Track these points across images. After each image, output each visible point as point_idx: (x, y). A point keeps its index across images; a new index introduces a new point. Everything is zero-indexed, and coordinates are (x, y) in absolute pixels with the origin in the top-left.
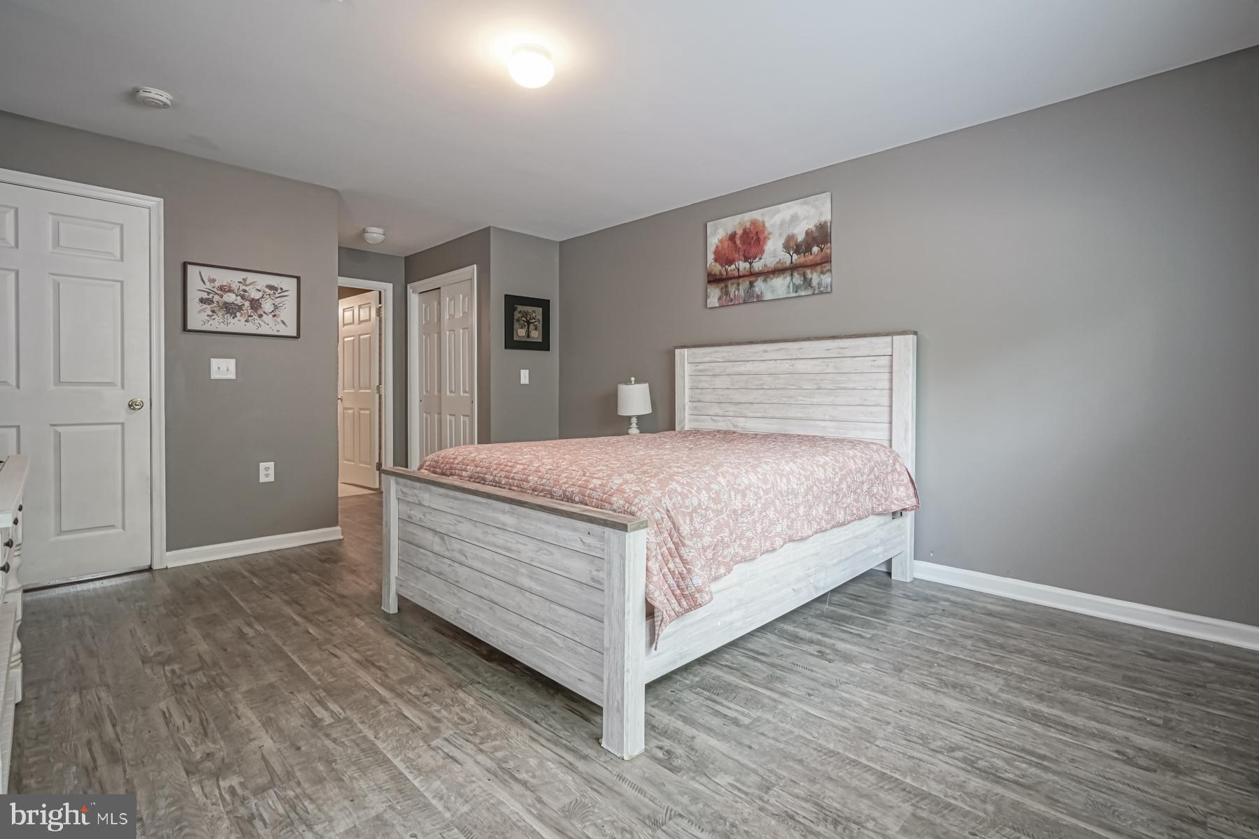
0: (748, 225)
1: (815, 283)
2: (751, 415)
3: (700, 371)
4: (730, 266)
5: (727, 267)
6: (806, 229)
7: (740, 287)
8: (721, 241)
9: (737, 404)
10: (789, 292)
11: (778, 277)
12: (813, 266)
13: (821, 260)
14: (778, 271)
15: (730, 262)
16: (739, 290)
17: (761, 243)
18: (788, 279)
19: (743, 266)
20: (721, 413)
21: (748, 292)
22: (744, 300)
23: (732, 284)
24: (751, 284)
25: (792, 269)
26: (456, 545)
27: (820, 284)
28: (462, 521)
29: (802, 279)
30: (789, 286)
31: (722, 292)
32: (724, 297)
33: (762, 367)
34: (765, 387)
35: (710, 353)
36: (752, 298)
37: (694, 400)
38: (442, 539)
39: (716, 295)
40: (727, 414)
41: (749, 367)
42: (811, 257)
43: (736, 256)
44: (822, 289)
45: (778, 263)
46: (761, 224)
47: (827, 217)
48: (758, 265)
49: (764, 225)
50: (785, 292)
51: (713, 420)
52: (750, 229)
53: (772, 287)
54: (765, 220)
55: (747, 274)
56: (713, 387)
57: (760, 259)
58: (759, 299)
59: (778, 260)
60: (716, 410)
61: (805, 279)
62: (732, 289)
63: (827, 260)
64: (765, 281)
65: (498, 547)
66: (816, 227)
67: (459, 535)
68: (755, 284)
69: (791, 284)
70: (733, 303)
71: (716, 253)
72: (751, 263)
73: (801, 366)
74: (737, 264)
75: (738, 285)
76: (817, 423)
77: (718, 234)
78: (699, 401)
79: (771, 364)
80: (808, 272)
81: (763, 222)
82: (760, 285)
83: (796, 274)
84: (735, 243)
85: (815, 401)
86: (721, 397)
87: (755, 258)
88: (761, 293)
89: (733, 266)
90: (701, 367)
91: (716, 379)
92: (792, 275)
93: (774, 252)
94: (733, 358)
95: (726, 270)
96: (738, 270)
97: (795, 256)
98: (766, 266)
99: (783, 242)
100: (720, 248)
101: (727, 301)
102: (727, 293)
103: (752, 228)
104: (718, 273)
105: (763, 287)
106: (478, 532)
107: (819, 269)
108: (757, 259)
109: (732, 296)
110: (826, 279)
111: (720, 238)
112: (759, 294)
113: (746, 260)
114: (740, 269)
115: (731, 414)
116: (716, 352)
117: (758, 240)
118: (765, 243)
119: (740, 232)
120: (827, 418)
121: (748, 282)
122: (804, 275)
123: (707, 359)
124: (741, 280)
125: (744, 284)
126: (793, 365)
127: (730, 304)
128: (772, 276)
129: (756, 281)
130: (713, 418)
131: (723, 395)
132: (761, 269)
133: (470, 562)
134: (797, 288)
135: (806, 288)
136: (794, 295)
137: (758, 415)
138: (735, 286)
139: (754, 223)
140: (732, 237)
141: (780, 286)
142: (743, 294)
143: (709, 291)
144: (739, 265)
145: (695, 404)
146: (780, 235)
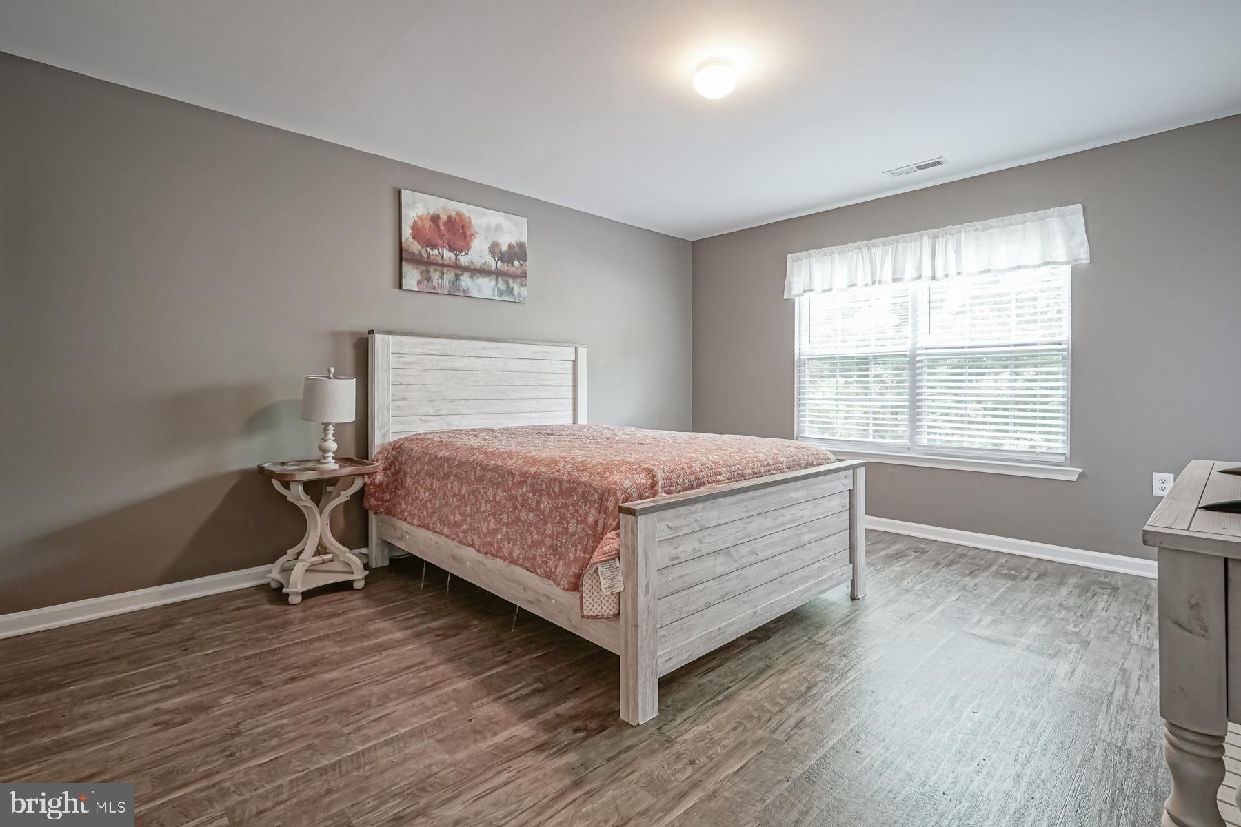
0: (453, 214)
1: (516, 291)
2: (465, 412)
3: (406, 363)
4: (432, 249)
5: (428, 249)
6: (509, 242)
7: (445, 276)
8: (420, 218)
9: (452, 401)
10: (494, 295)
11: (483, 277)
12: (515, 277)
13: (521, 273)
14: (483, 272)
15: (434, 247)
16: (443, 279)
17: (468, 239)
18: (493, 282)
19: (448, 255)
20: (432, 411)
21: (453, 284)
22: (450, 291)
23: (435, 270)
24: (457, 277)
25: (498, 274)
26: (744, 550)
27: (519, 294)
28: (752, 520)
29: (506, 285)
30: (494, 289)
31: (422, 276)
32: (425, 282)
33: (478, 363)
34: (481, 384)
35: (422, 344)
36: (455, 291)
37: (396, 398)
38: (728, 554)
39: (415, 278)
40: (440, 412)
41: (465, 363)
42: (513, 269)
43: (440, 241)
44: (521, 299)
45: (484, 264)
46: (468, 220)
47: (524, 239)
48: (464, 260)
49: (470, 222)
50: (491, 293)
51: (422, 420)
52: (455, 219)
53: (478, 286)
54: (471, 217)
55: (451, 264)
56: (423, 382)
57: (467, 254)
58: (466, 295)
59: (483, 261)
60: (427, 408)
61: (508, 286)
62: (435, 276)
63: (524, 275)
64: (471, 277)
65: (787, 524)
66: (516, 242)
67: (749, 536)
68: (461, 278)
69: (496, 288)
70: (436, 291)
71: (414, 227)
72: (456, 255)
73: (514, 365)
74: (440, 250)
75: (443, 273)
76: (525, 414)
77: (417, 207)
78: (403, 399)
79: (487, 361)
80: (511, 281)
81: (470, 219)
82: (465, 281)
83: (500, 279)
84: (438, 227)
85: (524, 395)
86: (433, 395)
87: (461, 252)
88: (468, 289)
89: (436, 252)
90: (406, 359)
91: (425, 374)
92: (497, 280)
93: (479, 252)
94: (450, 353)
95: (428, 253)
96: (442, 257)
97: (499, 263)
98: (472, 263)
99: (489, 246)
100: (420, 225)
101: (427, 289)
102: (429, 279)
103: (457, 219)
104: (417, 253)
105: (469, 283)
106: (768, 522)
107: (519, 280)
108: (463, 253)
109: (435, 283)
110: (524, 291)
111: (419, 214)
112: (466, 289)
113: (451, 249)
114: (445, 257)
115: (445, 412)
116: (431, 343)
117: (464, 235)
118: (471, 239)
119: (444, 217)
120: (533, 410)
121: (453, 274)
122: (507, 283)
123: (419, 350)
124: (445, 270)
125: (450, 275)
126: (505, 364)
127: (433, 291)
128: (478, 275)
129: (462, 275)
130: (423, 418)
131: (435, 392)
132: (467, 264)
133: (762, 555)
134: (501, 293)
135: (509, 295)
136: (499, 298)
137: (474, 411)
138: (438, 274)
139: (459, 214)
140: (435, 219)
141: (485, 287)
142: (447, 285)
143: (404, 269)
144: (442, 252)
145: (398, 403)
146: (486, 238)
